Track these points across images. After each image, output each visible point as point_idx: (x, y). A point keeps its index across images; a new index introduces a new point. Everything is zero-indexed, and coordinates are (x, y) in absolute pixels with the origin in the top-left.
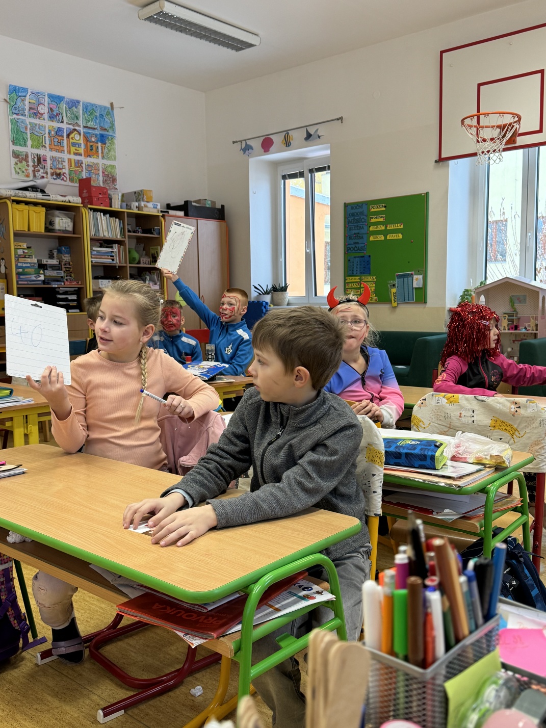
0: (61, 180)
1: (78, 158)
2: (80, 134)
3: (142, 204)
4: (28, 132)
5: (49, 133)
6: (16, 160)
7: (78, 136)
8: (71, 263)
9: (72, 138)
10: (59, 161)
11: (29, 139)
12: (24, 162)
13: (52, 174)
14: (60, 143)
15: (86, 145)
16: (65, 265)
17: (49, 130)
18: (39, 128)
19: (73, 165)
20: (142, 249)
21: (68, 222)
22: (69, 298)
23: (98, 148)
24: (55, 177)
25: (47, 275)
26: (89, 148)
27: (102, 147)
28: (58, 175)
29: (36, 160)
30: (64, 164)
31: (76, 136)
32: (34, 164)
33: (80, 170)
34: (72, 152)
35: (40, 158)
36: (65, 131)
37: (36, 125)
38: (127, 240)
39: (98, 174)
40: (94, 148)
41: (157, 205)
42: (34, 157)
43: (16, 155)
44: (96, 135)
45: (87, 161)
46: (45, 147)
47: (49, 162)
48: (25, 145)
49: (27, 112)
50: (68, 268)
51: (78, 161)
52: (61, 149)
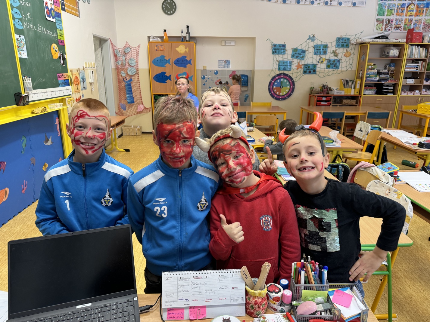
0: (399, 30)
1: (411, 17)
2: (414, 5)
4: (386, 8)
5: (397, 7)
6: (377, 23)
8: (394, 71)
9: (410, 8)
10: (400, 21)
11: (386, 12)
12: (381, 24)
14: (402, 12)
15: (417, 10)
16: (391, 72)
18: (393, 6)
19: (407, 21)
21: (396, 52)
22: (389, 88)
23: (423, 11)
24: (396, 29)
25: (381, 77)
27: (426, 10)
28: (398, 28)
29: (387, 22)
30: (402, 22)
31: (412, 6)
32: (386, 24)
33: (410, 24)
34: (408, 15)
35: (390, 20)
36: (406, 5)
37: (391, 4)
38: (427, 59)
39: (421, 25)
40: (421, 11)
43: (378, 21)
44: (424, 4)
45: (414, 18)
46: (394, 14)
47: (394, 22)
48: (384, 15)
50: (392, 73)
51: (411, 19)
52: (403, 14)
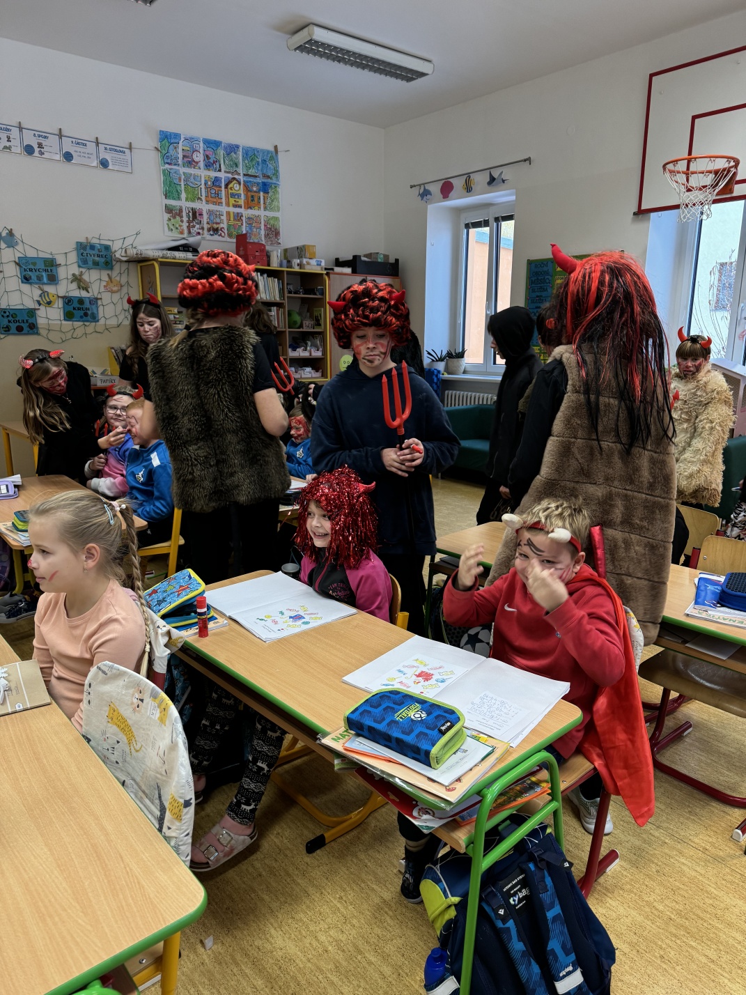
0: (219, 235)
1: (237, 210)
2: (240, 184)
3: (305, 261)
4: (182, 183)
5: (205, 184)
6: (169, 215)
7: (238, 185)
9: (231, 188)
10: (216, 215)
11: (183, 191)
12: (178, 218)
13: (209, 230)
14: (218, 195)
15: (246, 196)
17: (205, 181)
18: (194, 179)
19: (232, 219)
20: (306, 310)
23: (260, 198)
24: (212, 233)
26: (250, 199)
27: (264, 197)
28: (216, 231)
29: (191, 214)
30: (222, 217)
31: (235, 185)
32: (189, 219)
33: (239, 223)
34: (231, 205)
35: (196, 212)
36: (223, 181)
37: (191, 175)
38: (286, 302)
39: (260, 228)
40: (256, 199)
41: (321, 262)
42: (189, 212)
43: (169, 210)
44: (258, 184)
45: (247, 213)
46: (201, 200)
47: (205, 216)
48: (179, 199)
49: (180, 161)
51: (238, 213)
52: (219, 201)
